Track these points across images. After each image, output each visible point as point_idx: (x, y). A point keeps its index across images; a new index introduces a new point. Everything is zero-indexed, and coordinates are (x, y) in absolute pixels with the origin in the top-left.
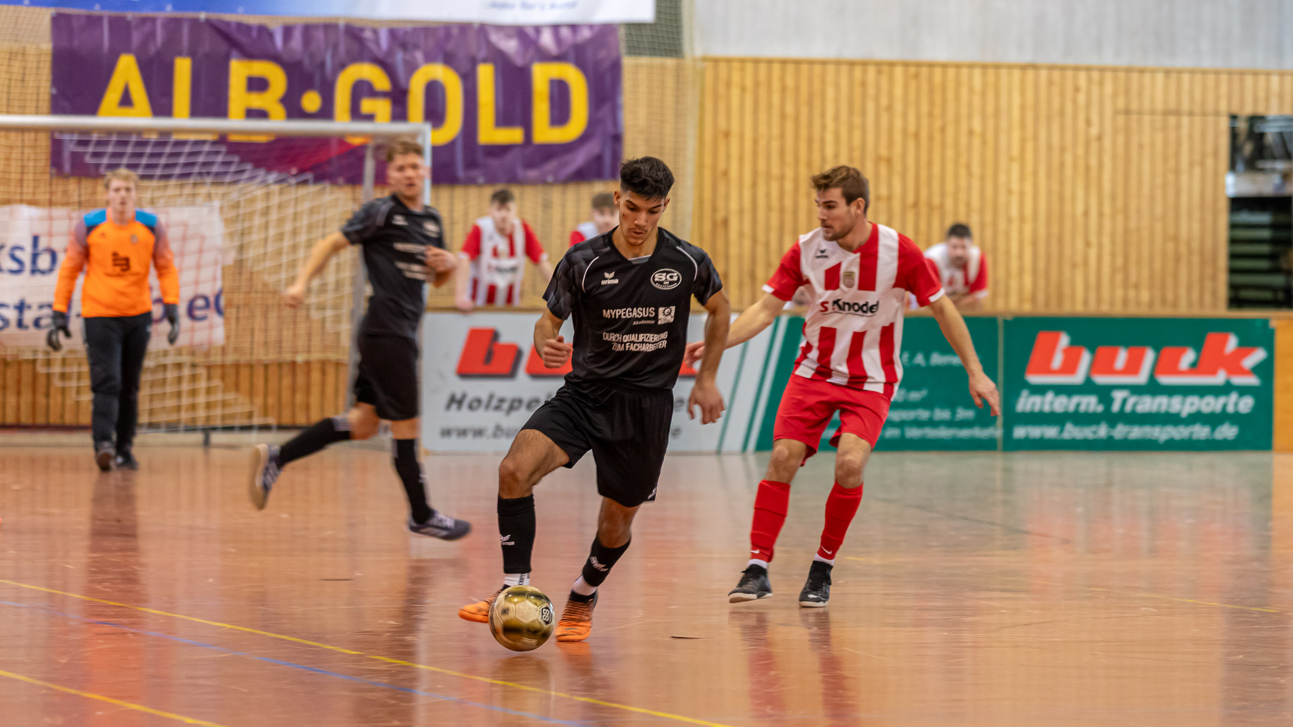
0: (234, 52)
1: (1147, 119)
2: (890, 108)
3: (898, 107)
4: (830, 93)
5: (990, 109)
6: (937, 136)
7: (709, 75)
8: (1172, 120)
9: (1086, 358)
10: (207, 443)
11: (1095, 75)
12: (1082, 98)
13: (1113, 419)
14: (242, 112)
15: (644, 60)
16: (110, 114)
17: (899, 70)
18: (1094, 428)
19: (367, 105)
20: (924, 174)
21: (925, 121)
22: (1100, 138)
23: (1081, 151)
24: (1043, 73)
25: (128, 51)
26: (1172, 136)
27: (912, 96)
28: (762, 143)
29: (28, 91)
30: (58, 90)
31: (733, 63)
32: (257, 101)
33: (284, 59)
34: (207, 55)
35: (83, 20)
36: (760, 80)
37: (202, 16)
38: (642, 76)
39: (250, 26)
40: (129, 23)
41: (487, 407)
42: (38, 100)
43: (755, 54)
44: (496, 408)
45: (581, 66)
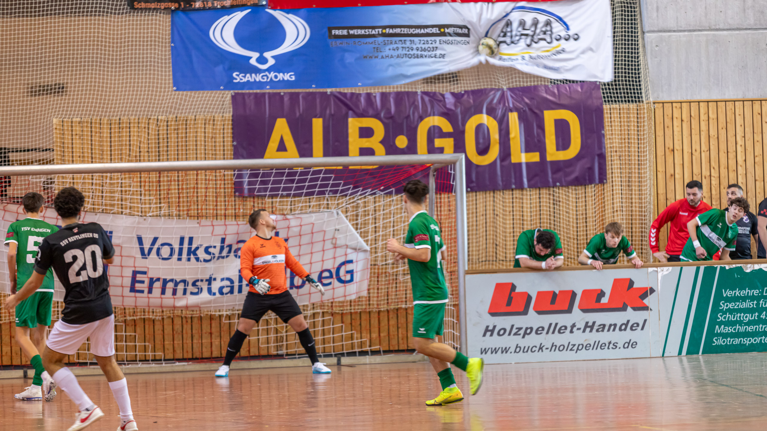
0: (350, 112)
4: (739, 121)
7: (659, 113)
10: (339, 363)
14: (357, 152)
15: (614, 106)
16: (271, 157)
19: (438, 143)
25: (282, 116)
28: (696, 155)
29: (218, 144)
30: (238, 142)
31: (674, 104)
32: (366, 143)
33: (382, 115)
34: (332, 115)
35: (252, 97)
36: (693, 115)
37: (329, 90)
38: (615, 115)
39: (360, 94)
40: (282, 97)
41: (509, 334)
42: (224, 150)
43: (689, 98)
44: (515, 334)
45: (576, 111)
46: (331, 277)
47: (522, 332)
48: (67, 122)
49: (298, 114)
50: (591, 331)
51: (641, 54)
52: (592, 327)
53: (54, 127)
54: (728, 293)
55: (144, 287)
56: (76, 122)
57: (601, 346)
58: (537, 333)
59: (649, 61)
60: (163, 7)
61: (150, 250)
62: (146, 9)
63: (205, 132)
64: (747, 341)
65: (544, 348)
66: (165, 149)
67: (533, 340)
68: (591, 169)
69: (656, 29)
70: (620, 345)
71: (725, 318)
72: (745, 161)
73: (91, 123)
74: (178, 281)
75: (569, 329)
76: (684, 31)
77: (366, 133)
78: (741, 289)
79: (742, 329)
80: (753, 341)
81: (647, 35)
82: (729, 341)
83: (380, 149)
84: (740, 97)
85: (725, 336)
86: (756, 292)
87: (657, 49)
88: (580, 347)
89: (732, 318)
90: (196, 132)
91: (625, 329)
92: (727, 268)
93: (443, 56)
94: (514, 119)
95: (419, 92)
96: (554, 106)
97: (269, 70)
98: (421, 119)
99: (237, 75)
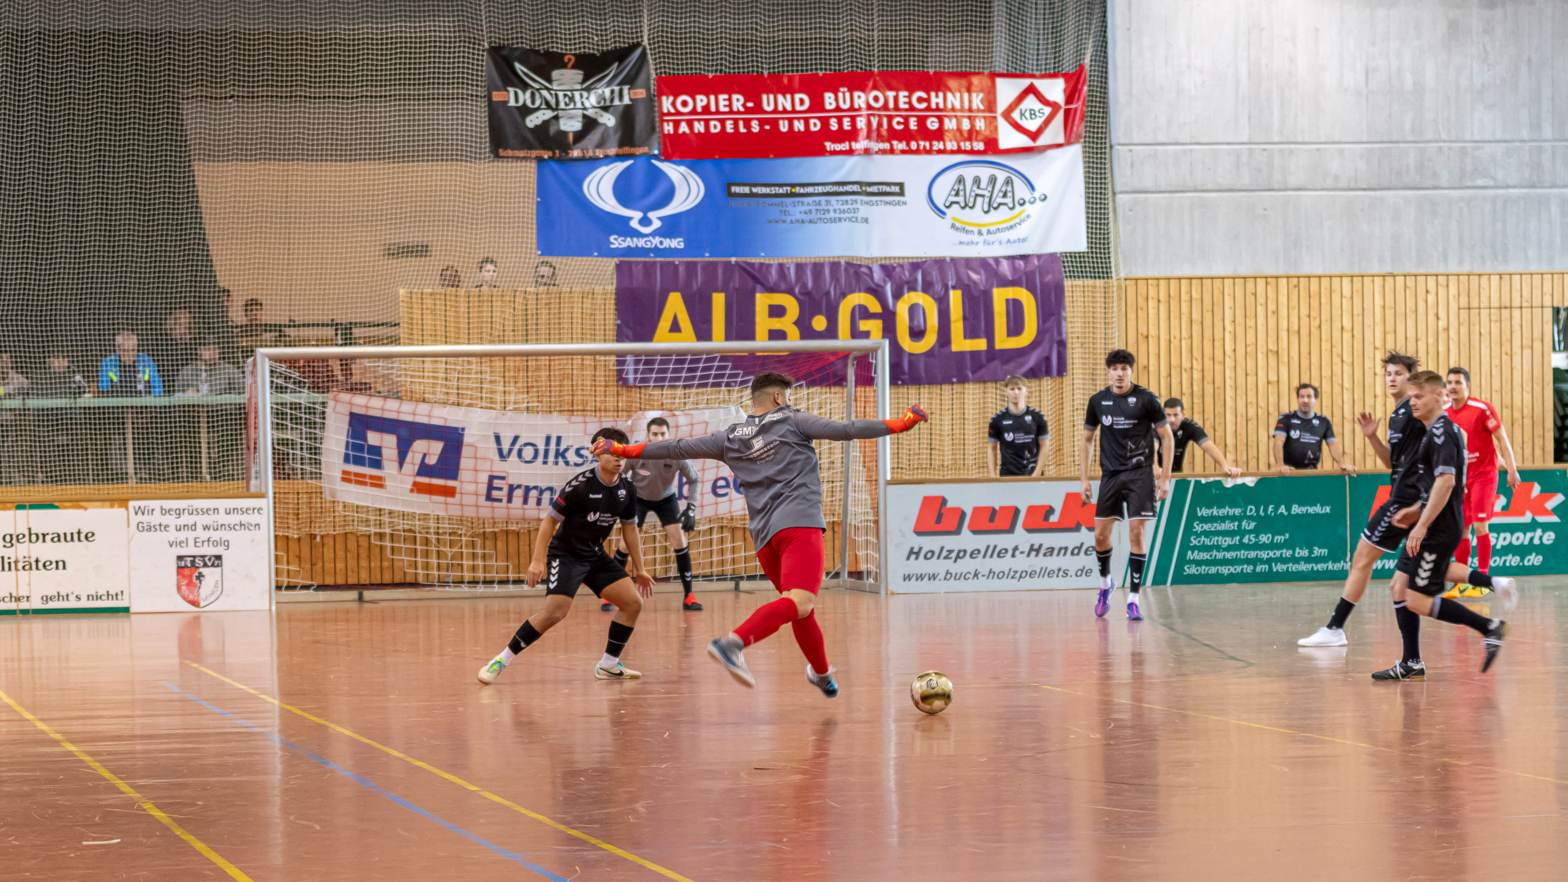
0: (759, 287)
1: (1484, 312)
2: (1276, 312)
3: (1283, 311)
4: (1228, 302)
5: (1357, 310)
6: (1315, 333)
7: (1131, 290)
8: (1506, 313)
10: (737, 589)
11: (1442, 280)
12: (1431, 298)
14: (766, 335)
15: (1079, 282)
16: (660, 341)
17: (1283, 282)
19: (863, 325)
20: (1305, 363)
21: (1305, 321)
22: (1447, 329)
23: (1431, 340)
24: (1400, 280)
25: (675, 290)
26: (1506, 325)
27: (1294, 302)
28: (1175, 343)
29: (597, 322)
30: (622, 321)
31: (1150, 281)
32: (777, 324)
33: (797, 290)
34: (737, 290)
35: (640, 266)
36: (1172, 294)
37: (733, 260)
38: (1078, 294)
39: (770, 266)
40: (676, 267)
41: (939, 558)
42: (605, 330)
43: (1168, 274)
44: (946, 557)
45: (1031, 288)
46: (728, 486)
47: (953, 555)
48: (417, 293)
49: (695, 287)
50: (1037, 555)
51: (1111, 220)
52: (1038, 551)
53: (401, 299)
54: (1203, 512)
55: (503, 494)
56: (427, 293)
57: (1049, 574)
58: (971, 556)
59: (1121, 228)
60: (533, 156)
61: (510, 450)
62: (512, 157)
63: (582, 308)
64: (1225, 570)
65: (980, 576)
66: (534, 327)
67: (967, 565)
68: (1048, 359)
69: (1129, 189)
70: (1072, 572)
71: (1199, 542)
72: (1235, 350)
73: (445, 295)
74: (543, 488)
75: (1010, 552)
76: (1163, 192)
77: (777, 311)
78: (1219, 507)
79: (1220, 555)
80: (1232, 569)
81: (1119, 197)
82: (1204, 569)
83: (793, 332)
84: (1230, 273)
85: (1199, 563)
86: (1237, 511)
87: (1130, 213)
88: (1024, 574)
89: (1207, 542)
90: (572, 307)
91: (1078, 554)
92: (1203, 481)
93: (866, 220)
94: (955, 298)
95: (843, 262)
96: (1005, 283)
97: (654, 234)
98: (844, 295)
99: (615, 239)
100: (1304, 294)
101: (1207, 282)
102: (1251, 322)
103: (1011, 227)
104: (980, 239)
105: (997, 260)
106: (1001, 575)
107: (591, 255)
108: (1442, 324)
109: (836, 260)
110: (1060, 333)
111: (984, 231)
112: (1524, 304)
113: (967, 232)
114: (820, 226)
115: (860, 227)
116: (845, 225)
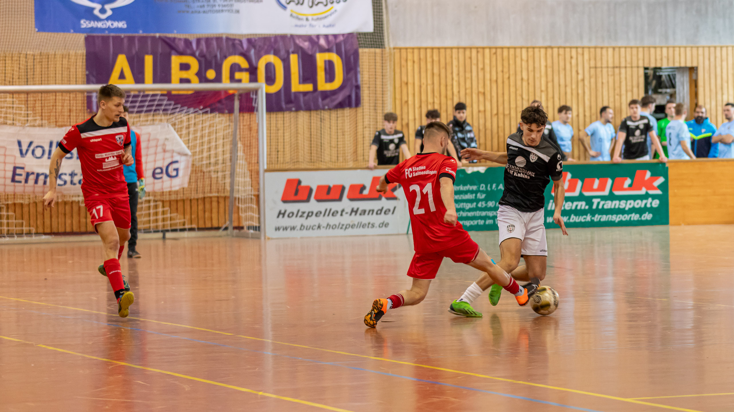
0: (173, 52)
1: (605, 70)
2: (483, 69)
3: (487, 69)
4: (455, 63)
5: (531, 68)
6: (506, 81)
7: (397, 56)
8: (617, 70)
9: (580, 184)
10: (164, 237)
11: (580, 50)
12: (574, 61)
13: (593, 212)
14: (178, 80)
15: (366, 50)
17: (487, 51)
18: (585, 216)
19: (238, 75)
20: (500, 100)
21: (500, 75)
22: (583, 80)
23: (574, 86)
24: (556, 50)
25: (122, 53)
26: (617, 78)
27: (494, 63)
28: (424, 87)
30: (90, 72)
31: (408, 50)
32: (185, 75)
33: (197, 54)
34: (160, 53)
35: (99, 39)
36: (421, 58)
37: (158, 35)
38: (366, 57)
39: (179, 39)
40: (122, 40)
41: (297, 216)
43: (419, 46)
44: (301, 216)
45: (339, 53)
46: (162, 172)
47: (305, 215)
50: (356, 214)
52: (356, 212)
55: (22, 178)
57: (363, 226)
58: (316, 216)
61: (27, 151)
63: (62, 64)
64: (468, 223)
65: (321, 227)
67: (313, 221)
68: (349, 97)
70: (377, 225)
75: (340, 213)
77: (185, 67)
78: (464, 185)
79: (465, 214)
80: (472, 223)
83: (195, 79)
84: (455, 45)
86: (475, 188)
87: (396, 9)
88: (348, 226)
90: (56, 64)
91: (380, 214)
93: (238, 11)
94: (294, 59)
95: (224, 37)
96: (323, 50)
97: (108, 19)
98: (225, 57)
99: (85, 22)
100: (499, 58)
101: (442, 51)
102: (468, 75)
103: (326, 17)
104: (307, 23)
105: (318, 36)
106: (334, 227)
107: (69, 31)
108: (580, 77)
109: (220, 36)
110: (356, 80)
111: (310, 18)
112: (628, 65)
113: (299, 19)
114: (210, 15)
115: (234, 15)
116: (225, 15)
